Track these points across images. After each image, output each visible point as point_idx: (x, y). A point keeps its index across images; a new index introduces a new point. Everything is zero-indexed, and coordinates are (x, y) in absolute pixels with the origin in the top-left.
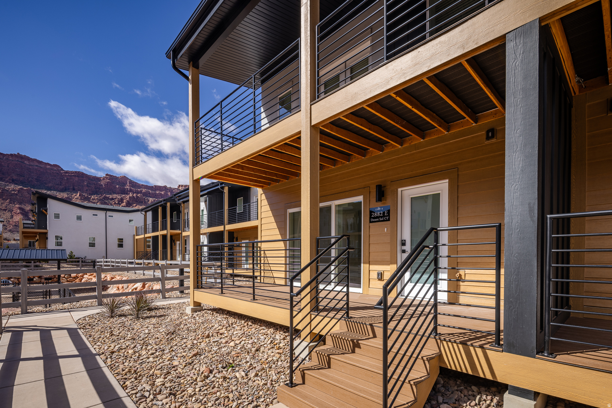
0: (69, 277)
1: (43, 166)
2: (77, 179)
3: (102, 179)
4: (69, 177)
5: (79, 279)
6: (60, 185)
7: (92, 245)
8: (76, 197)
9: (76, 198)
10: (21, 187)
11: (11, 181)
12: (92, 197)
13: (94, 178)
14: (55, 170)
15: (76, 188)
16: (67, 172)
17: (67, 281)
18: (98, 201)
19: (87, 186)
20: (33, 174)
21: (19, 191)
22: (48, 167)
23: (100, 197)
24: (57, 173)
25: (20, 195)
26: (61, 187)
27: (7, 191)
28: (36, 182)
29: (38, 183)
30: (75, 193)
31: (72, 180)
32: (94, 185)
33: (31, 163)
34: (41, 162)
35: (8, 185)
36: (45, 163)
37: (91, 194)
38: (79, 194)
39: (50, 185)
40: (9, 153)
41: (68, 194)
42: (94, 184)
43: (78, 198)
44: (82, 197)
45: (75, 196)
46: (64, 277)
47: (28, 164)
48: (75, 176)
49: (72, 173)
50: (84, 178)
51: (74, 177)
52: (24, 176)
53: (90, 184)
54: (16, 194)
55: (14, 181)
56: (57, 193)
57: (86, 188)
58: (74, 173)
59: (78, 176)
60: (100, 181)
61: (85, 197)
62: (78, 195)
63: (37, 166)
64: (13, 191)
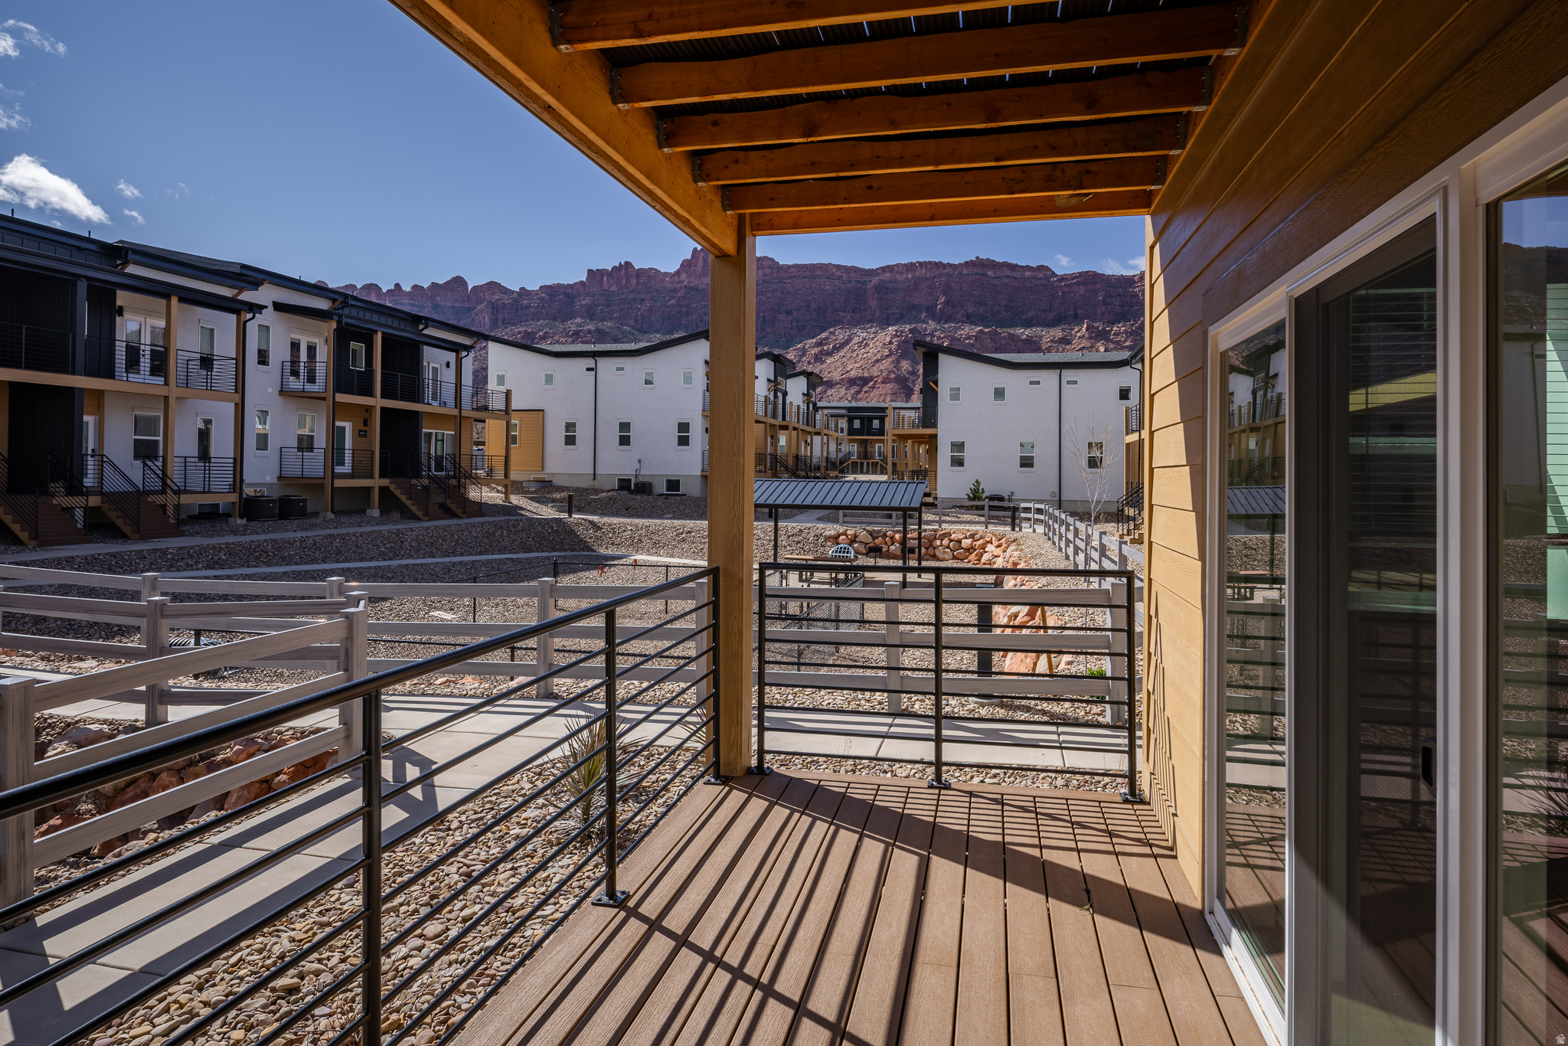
0: (957, 547)
1: (1017, 274)
2: (1081, 290)
3: (1136, 279)
4: (1066, 290)
5: (976, 555)
6: (1050, 311)
7: (1027, 462)
8: (1079, 334)
9: (1080, 338)
10: (980, 328)
11: (965, 319)
12: (1115, 328)
13: (1120, 279)
14: (1040, 279)
15: (1080, 312)
16: (1063, 278)
17: (954, 558)
18: (1127, 337)
19: (1104, 303)
20: (1000, 297)
21: (976, 337)
22: (1028, 274)
23: (1133, 325)
24: (1045, 285)
25: (978, 345)
26: (1051, 315)
27: (959, 340)
28: (1005, 314)
29: (1010, 314)
30: (1076, 325)
31: (1072, 295)
32: (1118, 298)
33: (999, 274)
34: (1014, 267)
35: (960, 328)
36: (1022, 267)
37: (1112, 323)
38: (1085, 325)
39: (1031, 314)
40: (962, 262)
41: (1063, 330)
42: (1120, 295)
43: (1083, 336)
44: (1092, 332)
45: (1078, 331)
46: (948, 547)
47: (993, 275)
48: (1078, 284)
49: (1073, 279)
50: (1098, 286)
51: (1076, 288)
52: (985, 304)
53: (1110, 296)
54: (973, 345)
55: (970, 319)
56: (1042, 331)
57: (1101, 309)
58: (1076, 277)
59: (1084, 284)
60: (1132, 284)
61: (1099, 331)
62: (1084, 329)
63: (1008, 277)
64: (968, 339)
